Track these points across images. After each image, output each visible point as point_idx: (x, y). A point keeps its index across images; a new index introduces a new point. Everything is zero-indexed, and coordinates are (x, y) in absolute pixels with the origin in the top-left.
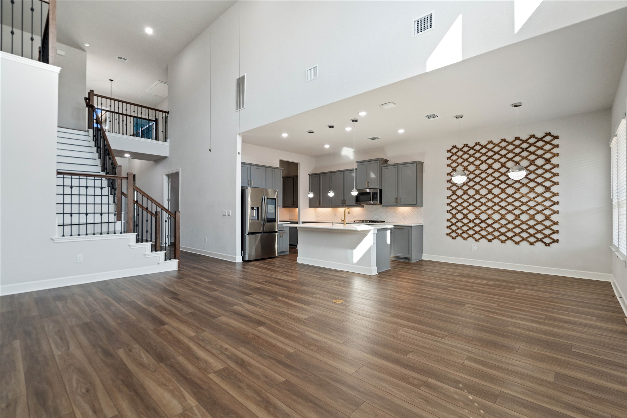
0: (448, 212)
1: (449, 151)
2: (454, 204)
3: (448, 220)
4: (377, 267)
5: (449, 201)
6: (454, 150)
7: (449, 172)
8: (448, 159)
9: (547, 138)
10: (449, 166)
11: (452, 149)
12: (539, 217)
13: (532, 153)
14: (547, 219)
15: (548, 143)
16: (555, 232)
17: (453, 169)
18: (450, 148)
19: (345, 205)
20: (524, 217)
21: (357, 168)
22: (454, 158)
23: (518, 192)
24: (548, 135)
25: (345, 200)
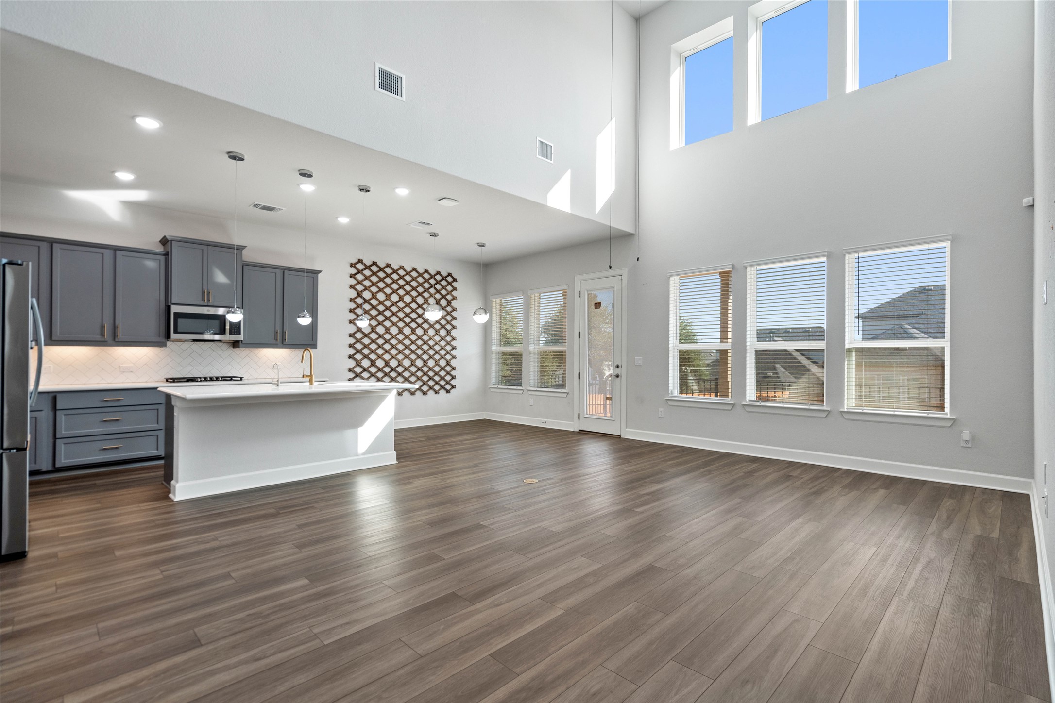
0: (350, 357)
1: (352, 265)
2: (359, 346)
3: (350, 370)
4: (395, 452)
5: (352, 341)
6: (360, 266)
7: (353, 297)
8: (351, 277)
9: (450, 279)
10: (352, 288)
11: (357, 263)
12: (443, 363)
13: (438, 291)
14: (448, 364)
15: (449, 284)
16: (453, 378)
17: (358, 293)
18: (354, 261)
19: (116, 340)
20: (431, 363)
21: (168, 252)
22: (360, 277)
23: (427, 333)
24: (450, 275)
25: (118, 327)
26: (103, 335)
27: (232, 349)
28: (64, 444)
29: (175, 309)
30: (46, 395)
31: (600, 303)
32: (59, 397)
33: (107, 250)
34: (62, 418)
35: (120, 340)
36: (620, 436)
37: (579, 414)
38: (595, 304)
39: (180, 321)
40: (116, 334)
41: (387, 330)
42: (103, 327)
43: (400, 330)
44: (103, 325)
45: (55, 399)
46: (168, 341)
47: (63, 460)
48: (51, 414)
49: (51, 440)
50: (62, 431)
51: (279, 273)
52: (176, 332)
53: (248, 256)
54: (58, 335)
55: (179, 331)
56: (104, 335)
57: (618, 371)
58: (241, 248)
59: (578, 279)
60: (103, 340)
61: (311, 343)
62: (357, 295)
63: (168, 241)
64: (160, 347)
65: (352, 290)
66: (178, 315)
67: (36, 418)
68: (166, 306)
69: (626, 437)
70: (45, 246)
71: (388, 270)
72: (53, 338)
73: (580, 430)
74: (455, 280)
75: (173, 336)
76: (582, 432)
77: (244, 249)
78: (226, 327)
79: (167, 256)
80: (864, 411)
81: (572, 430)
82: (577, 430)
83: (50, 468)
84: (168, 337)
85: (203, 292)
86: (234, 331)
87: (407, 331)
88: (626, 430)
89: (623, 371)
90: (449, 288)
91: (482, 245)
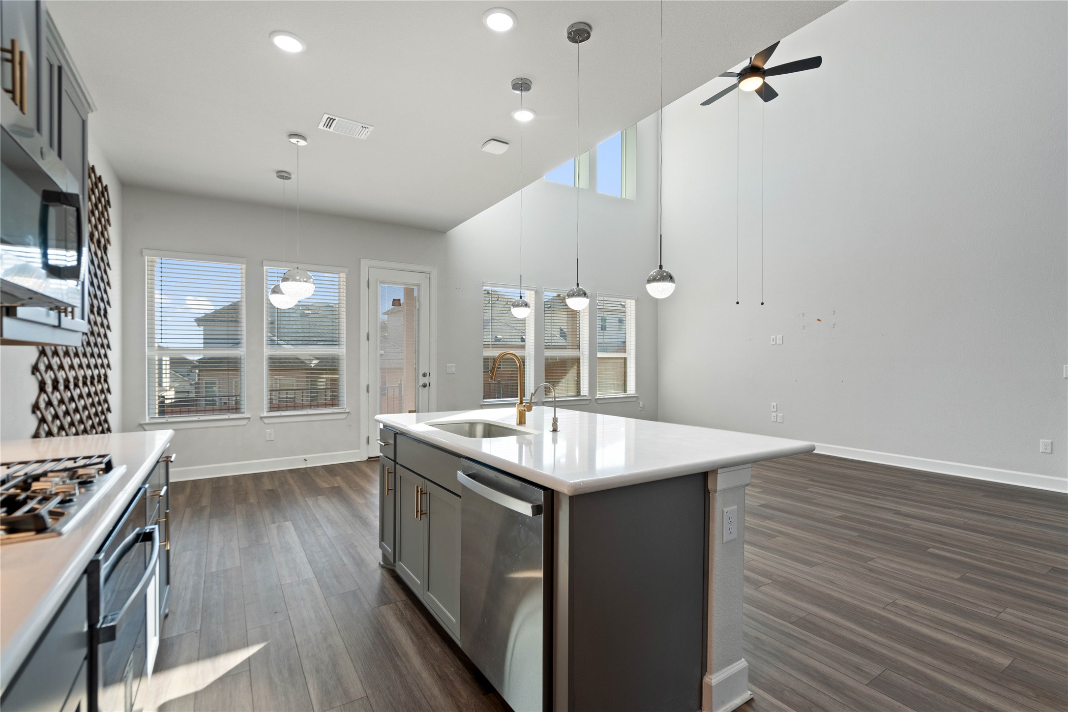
9: (106, 197)
24: (106, 189)
37: (368, 437)
38: (394, 300)
57: (426, 380)
59: (364, 263)
73: (369, 458)
80: (605, 397)
81: (359, 460)
82: (365, 458)
89: (433, 379)
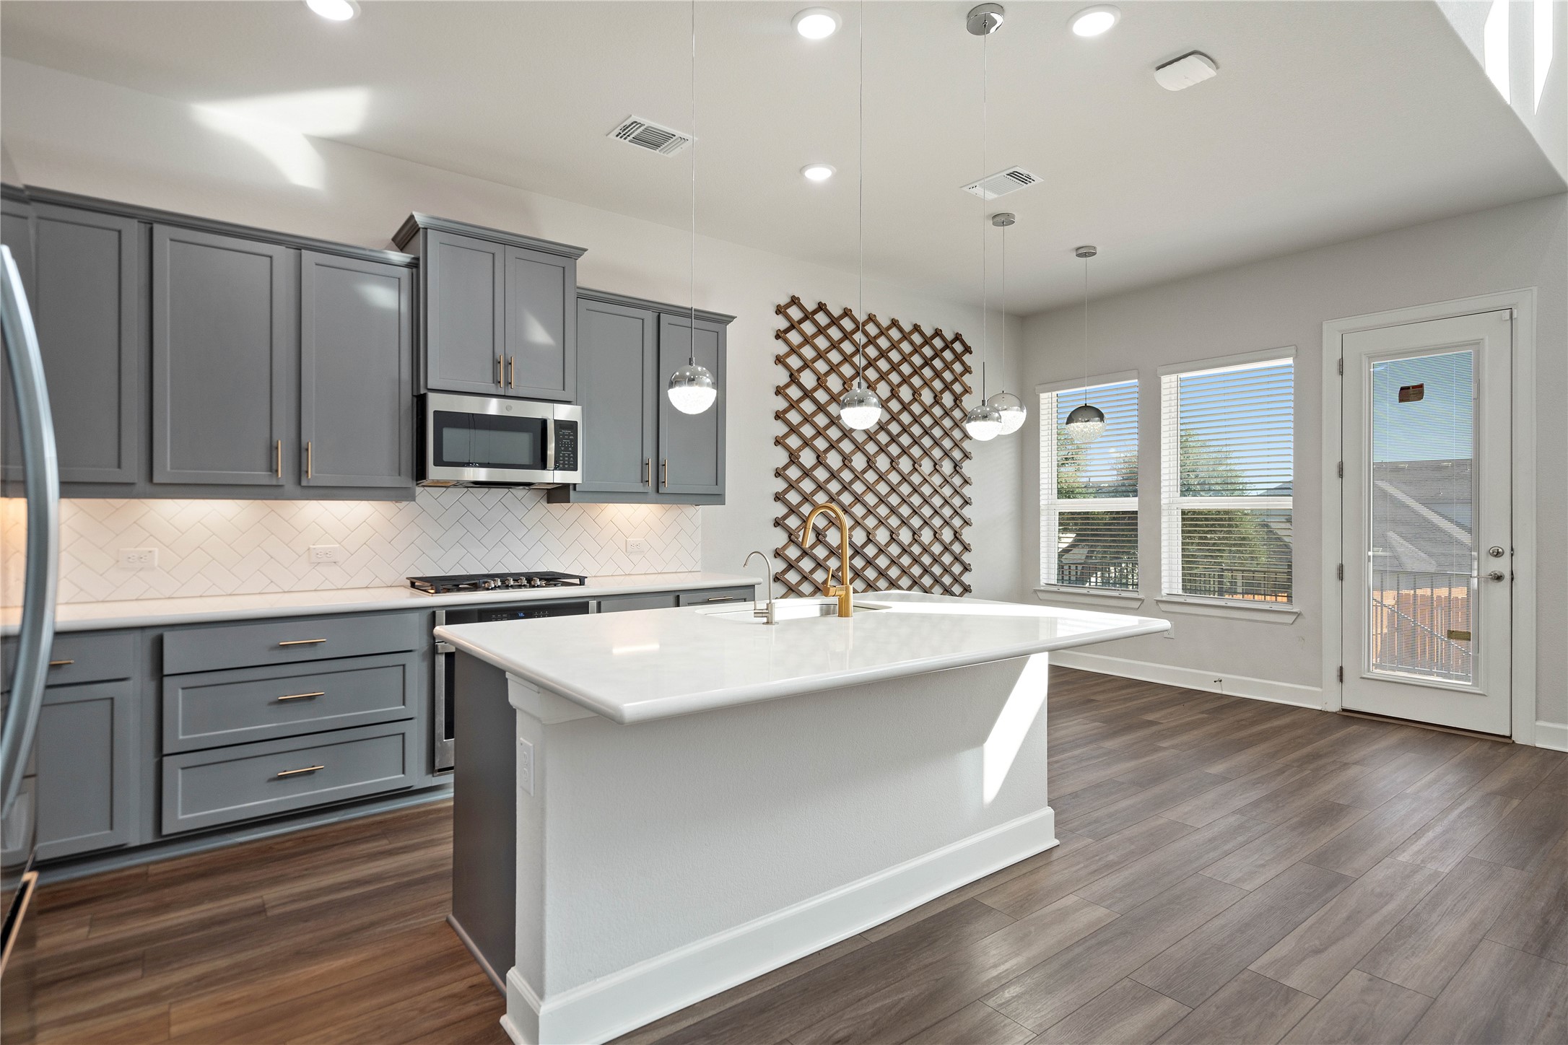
0: (777, 523)
1: (780, 310)
2: (793, 497)
3: (778, 553)
4: (1052, 810)
5: (781, 485)
6: (795, 313)
7: (781, 384)
8: (777, 337)
9: (957, 346)
10: (780, 362)
11: (788, 306)
12: (947, 535)
13: (938, 375)
14: (957, 537)
15: (958, 358)
16: (966, 568)
17: (791, 375)
18: (784, 300)
19: (304, 483)
20: (926, 536)
21: (418, 259)
22: (794, 337)
23: (919, 468)
24: (958, 337)
25: (307, 450)
26: (272, 469)
27: (545, 504)
28: (183, 769)
29: (436, 403)
30: (137, 634)
31: (1421, 386)
32: (169, 638)
33: (282, 248)
34: (175, 694)
35: (311, 484)
36: (1510, 737)
37: (1341, 668)
39: (448, 433)
40: (304, 468)
41: (846, 460)
42: (272, 449)
43: (869, 461)
44: (274, 444)
45: (159, 644)
46: (417, 484)
47: (179, 818)
48: (151, 687)
49: (151, 761)
50: (178, 736)
51: (650, 317)
52: (439, 462)
53: (587, 275)
54: (169, 469)
55: (445, 459)
56: (277, 471)
57: (1501, 564)
58: (570, 254)
59: (1331, 332)
60: (274, 483)
61: (714, 490)
62: (788, 380)
63: (419, 228)
64: (397, 502)
65: (780, 367)
66: (446, 419)
67: (112, 699)
68: (413, 396)
69: (1537, 745)
70: (133, 231)
71: (848, 324)
72: (156, 480)
73: (1345, 710)
74: (967, 350)
75: (434, 472)
76: (1349, 716)
77: (580, 256)
78: (549, 452)
79: (414, 270)
81: (1320, 708)
82: (1334, 707)
83: (149, 839)
84: (420, 473)
85: (496, 363)
86: (564, 460)
87: (882, 463)
88: (1538, 723)
89: (1519, 566)
90: (958, 367)
91: (1085, 252)
